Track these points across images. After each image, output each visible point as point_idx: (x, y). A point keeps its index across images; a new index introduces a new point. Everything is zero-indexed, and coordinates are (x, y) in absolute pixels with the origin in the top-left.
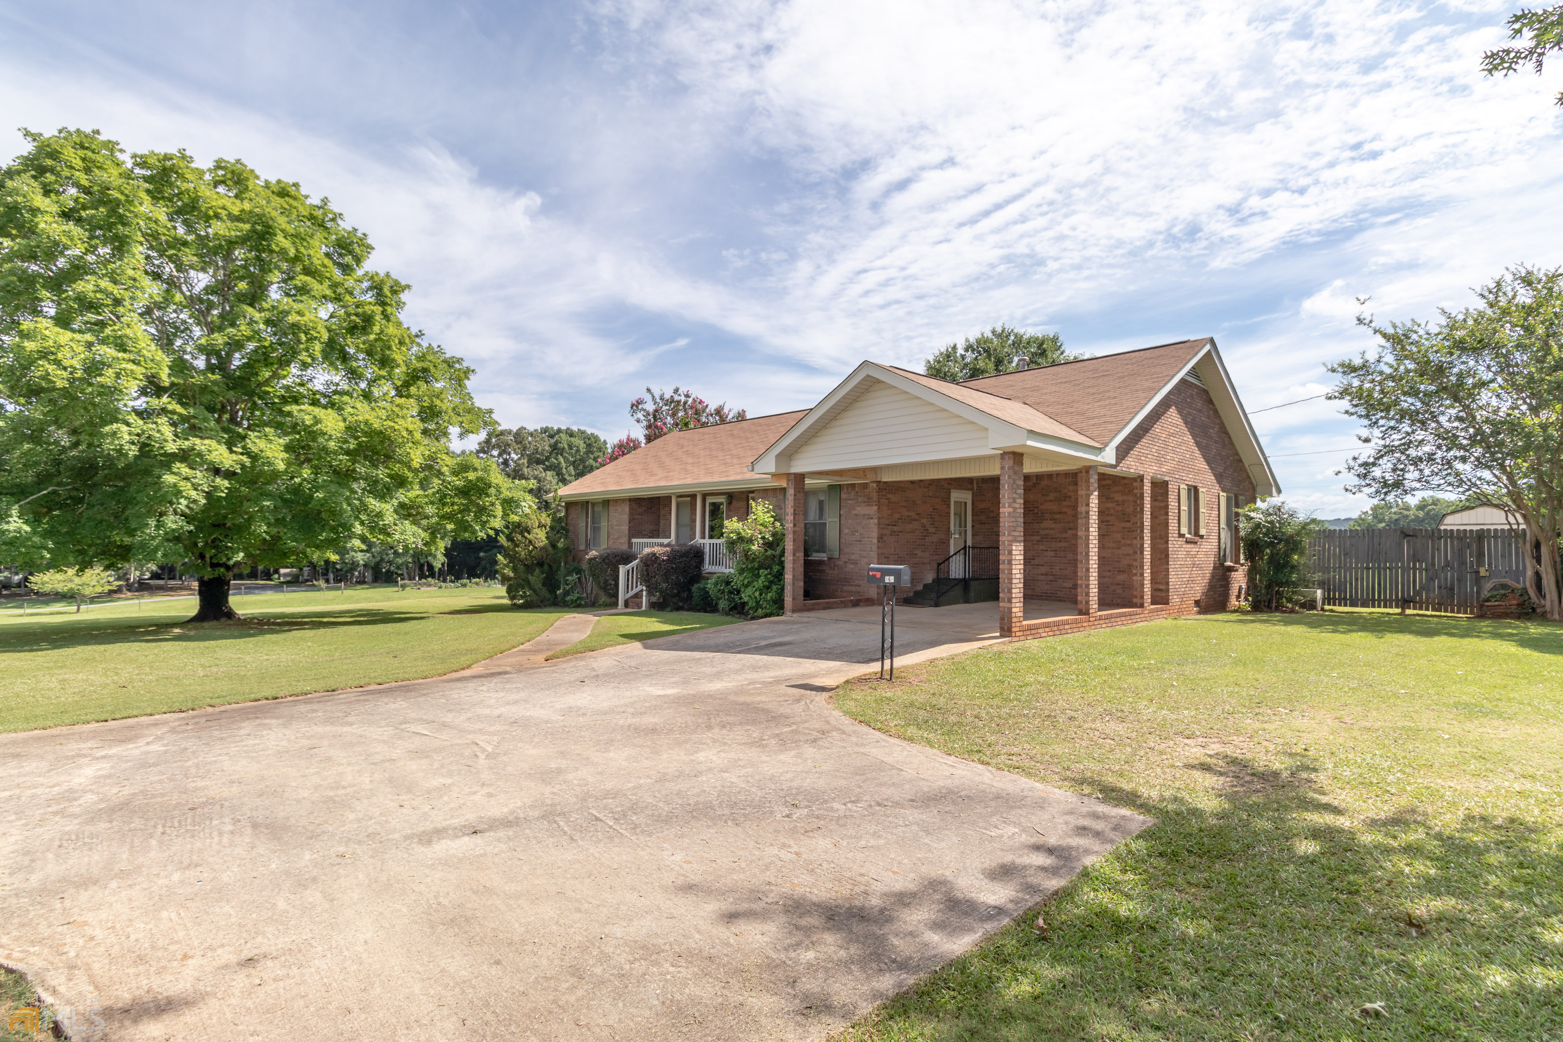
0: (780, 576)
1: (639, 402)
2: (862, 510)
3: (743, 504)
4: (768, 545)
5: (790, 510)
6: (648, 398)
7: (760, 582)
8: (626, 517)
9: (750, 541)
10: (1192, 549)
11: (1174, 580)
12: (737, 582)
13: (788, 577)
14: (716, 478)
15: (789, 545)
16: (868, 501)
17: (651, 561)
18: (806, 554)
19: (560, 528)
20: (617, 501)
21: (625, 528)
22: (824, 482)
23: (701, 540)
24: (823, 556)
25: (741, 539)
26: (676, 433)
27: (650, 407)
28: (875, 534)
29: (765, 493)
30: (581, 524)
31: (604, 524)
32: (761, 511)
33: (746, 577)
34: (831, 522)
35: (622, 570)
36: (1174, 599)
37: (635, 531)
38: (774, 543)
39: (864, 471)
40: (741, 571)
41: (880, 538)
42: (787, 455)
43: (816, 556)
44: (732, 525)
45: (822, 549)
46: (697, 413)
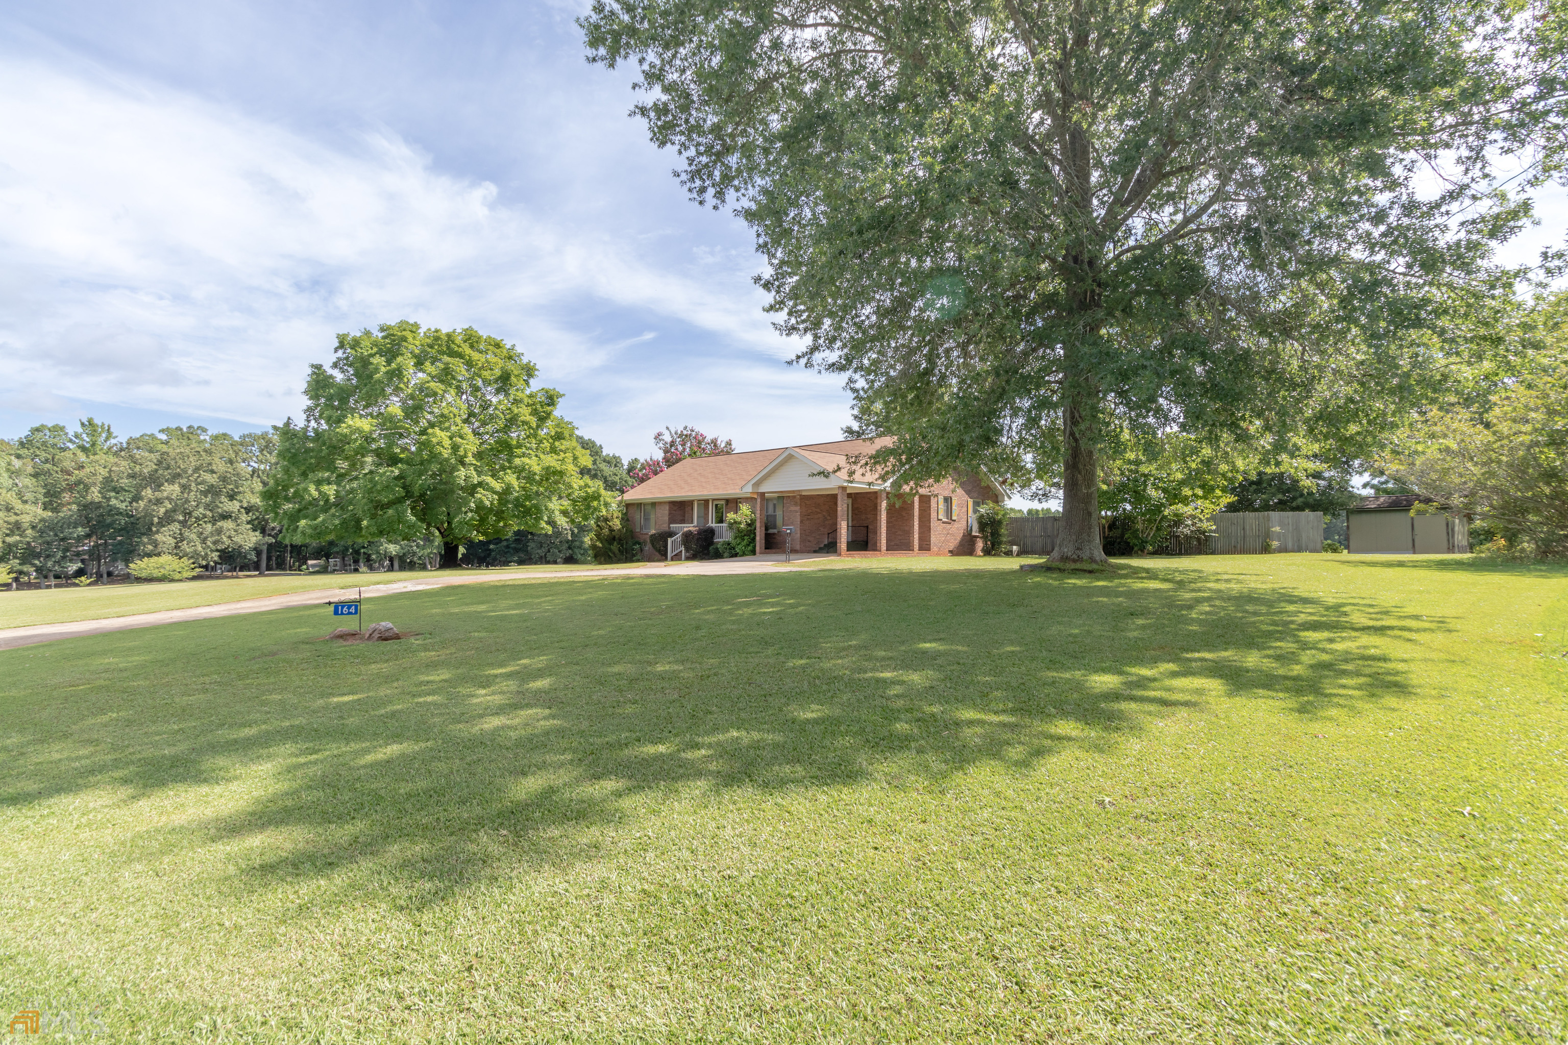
0: (754, 539)
1: (659, 434)
2: (793, 508)
3: (734, 505)
4: (749, 525)
5: (758, 508)
6: (667, 433)
7: (745, 542)
8: (667, 512)
9: (740, 523)
10: (948, 526)
11: (933, 539)
12: (734, 543)
13: (758, 538)
14: (721, 492)
15: (758, 524)
16: (796, 504)
17: (687, 536)
18: (767, 529)
19: (626, 519)
20: (660, 503)
21: (666, 518)
22: (776, 495)
23: (712, 524)
24: (775, 531)
25: (735, 522)
26: (689, 459)
27: (668, 438)
28: (798, 520)
29: (747, 500)
30: (638, 517)
31: (652, 516)
32: (745, 509)
33: (738, 540)
34: (779, 513)
35: (670, 540)
36: (934, 548)
37: (672, 520)
38: (750, 525)
39: (793, 492)
40: (736, 538)
41: (801, 522)
42: (757, 484)
43: (771, 531)
44: (731, 516)
45: (775, 527)
46: (700, 442)
